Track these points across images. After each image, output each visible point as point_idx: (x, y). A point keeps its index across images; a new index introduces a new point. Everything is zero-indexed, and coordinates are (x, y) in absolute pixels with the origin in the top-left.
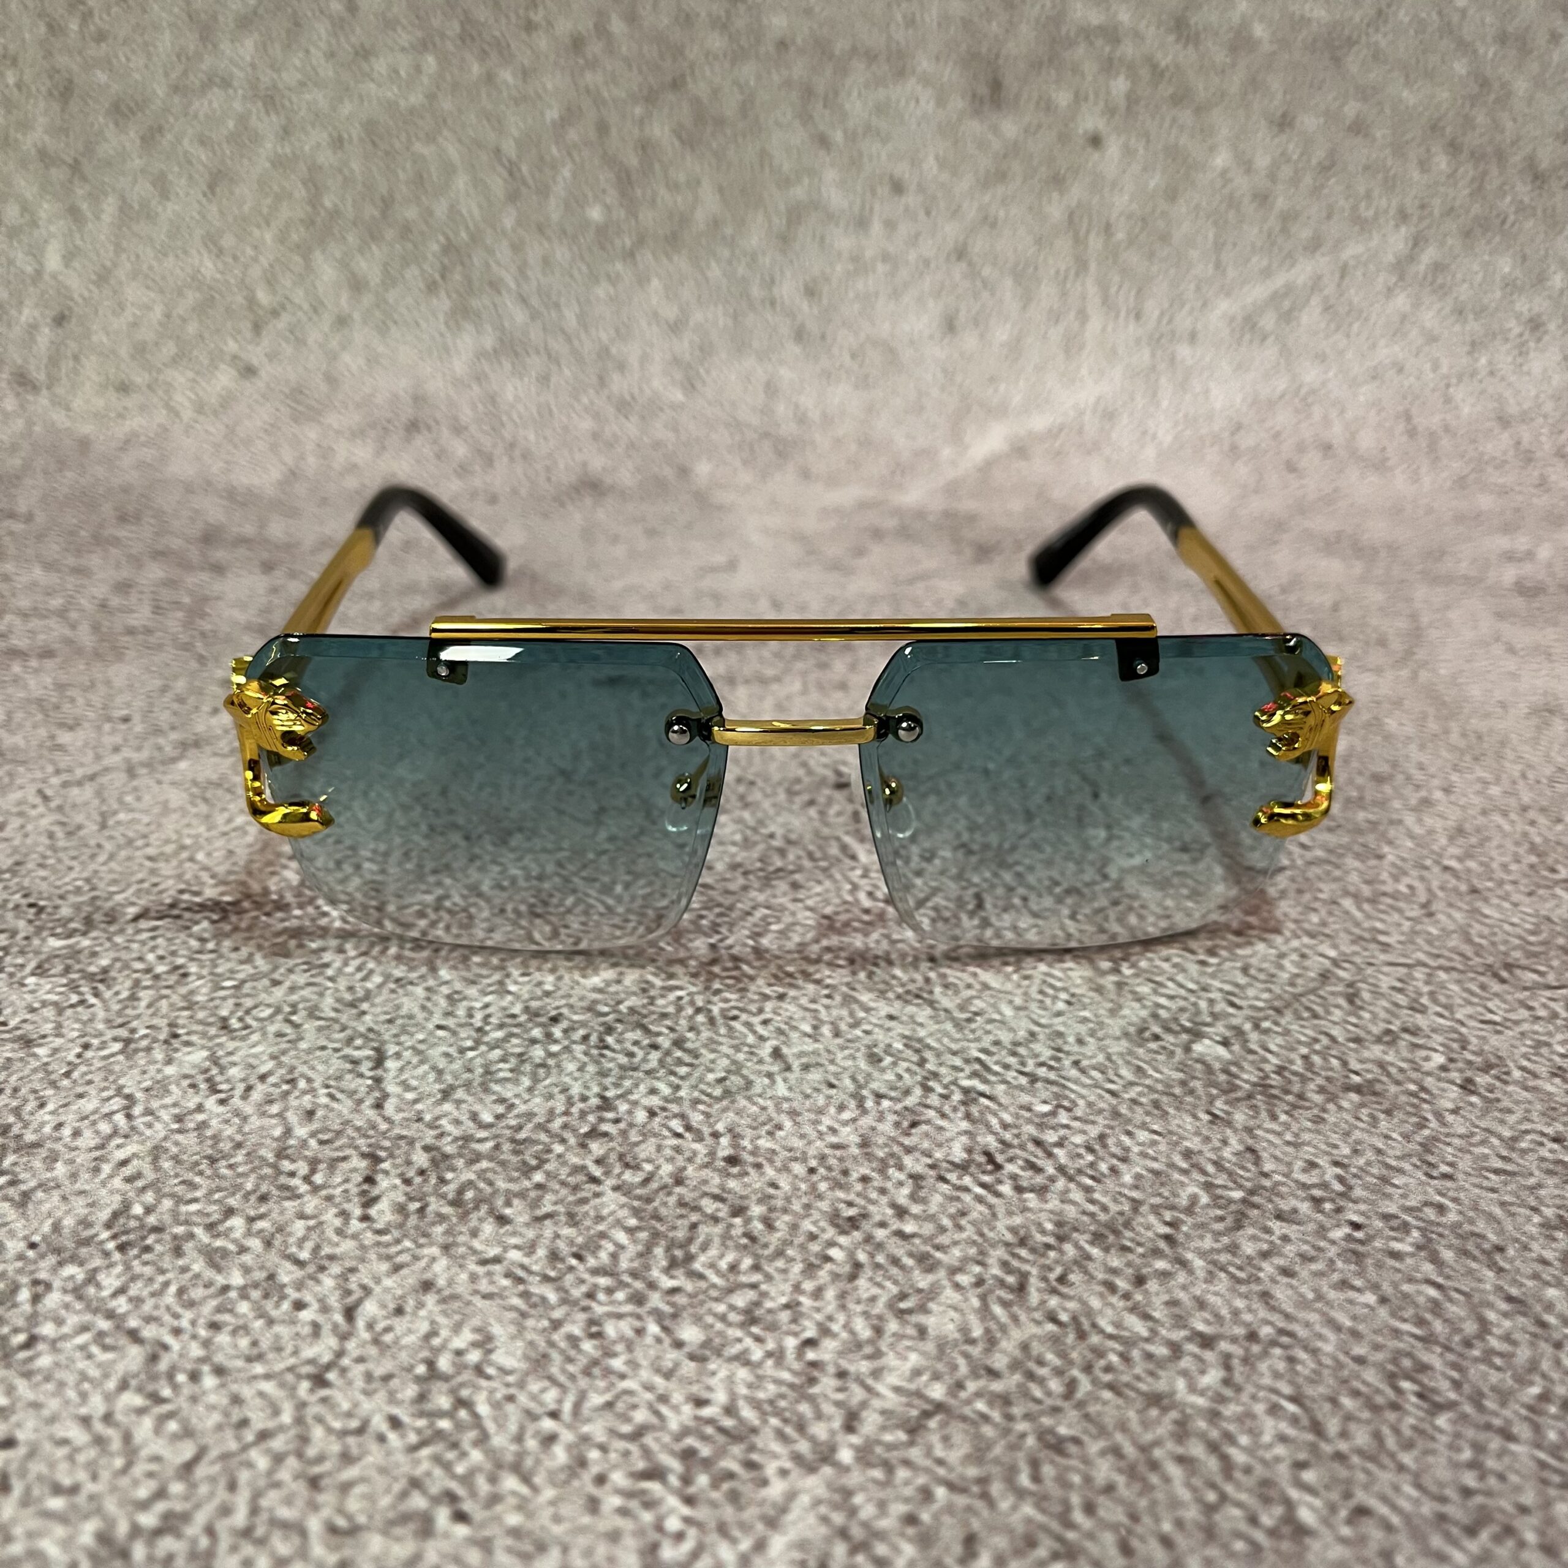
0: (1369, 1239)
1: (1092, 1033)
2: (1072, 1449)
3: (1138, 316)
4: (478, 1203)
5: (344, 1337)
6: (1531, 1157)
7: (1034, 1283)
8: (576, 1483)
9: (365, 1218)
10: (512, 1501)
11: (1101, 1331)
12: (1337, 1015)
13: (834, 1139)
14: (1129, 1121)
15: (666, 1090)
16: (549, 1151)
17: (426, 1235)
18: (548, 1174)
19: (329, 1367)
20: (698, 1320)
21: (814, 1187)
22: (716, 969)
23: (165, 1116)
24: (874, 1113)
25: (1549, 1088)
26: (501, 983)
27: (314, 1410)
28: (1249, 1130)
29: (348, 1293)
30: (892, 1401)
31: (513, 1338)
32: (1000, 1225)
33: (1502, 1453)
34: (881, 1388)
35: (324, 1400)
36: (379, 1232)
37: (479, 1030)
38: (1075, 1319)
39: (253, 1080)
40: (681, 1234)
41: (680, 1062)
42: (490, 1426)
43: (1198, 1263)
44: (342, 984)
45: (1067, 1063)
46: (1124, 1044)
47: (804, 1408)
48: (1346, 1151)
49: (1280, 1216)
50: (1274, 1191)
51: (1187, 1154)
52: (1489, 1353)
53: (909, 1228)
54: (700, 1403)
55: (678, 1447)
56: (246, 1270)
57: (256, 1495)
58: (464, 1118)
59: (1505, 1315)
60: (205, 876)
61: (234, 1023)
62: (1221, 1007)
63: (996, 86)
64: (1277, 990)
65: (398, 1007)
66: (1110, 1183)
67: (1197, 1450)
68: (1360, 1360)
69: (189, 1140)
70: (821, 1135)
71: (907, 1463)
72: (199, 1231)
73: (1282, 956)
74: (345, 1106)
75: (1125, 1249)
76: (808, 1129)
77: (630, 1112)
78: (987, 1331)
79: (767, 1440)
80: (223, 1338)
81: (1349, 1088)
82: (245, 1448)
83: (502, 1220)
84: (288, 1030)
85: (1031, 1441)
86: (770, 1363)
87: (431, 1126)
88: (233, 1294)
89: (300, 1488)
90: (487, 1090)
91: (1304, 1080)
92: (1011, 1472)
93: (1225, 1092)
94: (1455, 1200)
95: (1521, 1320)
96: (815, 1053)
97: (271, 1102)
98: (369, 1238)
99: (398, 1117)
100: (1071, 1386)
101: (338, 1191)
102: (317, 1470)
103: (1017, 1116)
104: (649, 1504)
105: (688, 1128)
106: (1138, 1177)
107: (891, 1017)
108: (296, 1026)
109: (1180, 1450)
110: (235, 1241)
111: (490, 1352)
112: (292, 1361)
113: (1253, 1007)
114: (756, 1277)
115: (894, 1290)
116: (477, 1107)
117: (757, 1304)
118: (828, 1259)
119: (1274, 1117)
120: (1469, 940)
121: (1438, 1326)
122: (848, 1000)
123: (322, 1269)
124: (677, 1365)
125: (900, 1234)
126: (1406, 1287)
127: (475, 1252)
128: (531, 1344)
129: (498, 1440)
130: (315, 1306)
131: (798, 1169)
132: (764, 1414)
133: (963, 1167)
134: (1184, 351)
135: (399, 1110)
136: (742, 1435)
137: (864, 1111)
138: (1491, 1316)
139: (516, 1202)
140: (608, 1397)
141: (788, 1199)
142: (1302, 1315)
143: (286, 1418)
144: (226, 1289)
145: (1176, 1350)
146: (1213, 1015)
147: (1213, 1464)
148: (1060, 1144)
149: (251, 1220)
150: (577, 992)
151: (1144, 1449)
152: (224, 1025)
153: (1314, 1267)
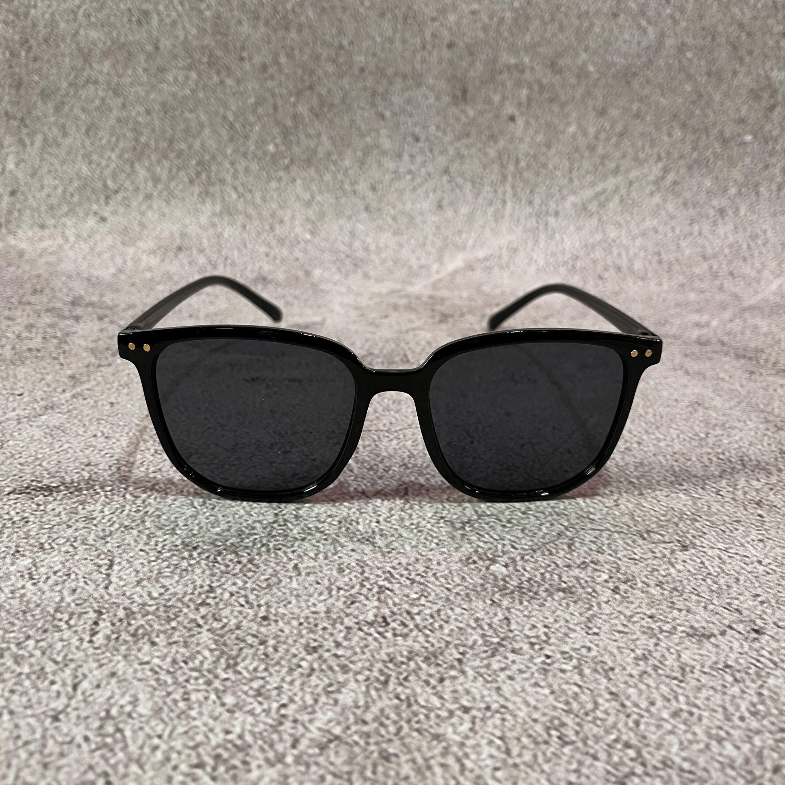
0: (553, 663)
1: (445, 559)
2: (394, 759)
3: (530, 203)
4: (144, 635)
5: (70, 698)
6: (637, 625)
7: (393, 680)
8: (164, 769)
9: (91, 641)
10: (133, 777)
11: (419, 704)
12: (562, 553)
13: (313, 609)
14: (453, 603)
15: (240, 583)
16: (181, 611)
17: (117, 650)
18: (178, 622)
19: (61, 712)
20: (234, 693)
21: (300, 632)
22: (275, 525)
23: (6, 590)
24: (335, 597)
25: (653, 592)
26: (173, 529)
27: (51, 732)
28: (508, 609)
29: (76, 677)
30: (315, 734)
31: (148, 700)
32: (383, 652)
33: (590, 767)
34: (312, 728)
35: (56, 728)
36: (96, 648)
37: (159, 552)
38: (408, 698)
39: (51, 574)
40: (234, 653)
41: (250, 570)
42: (129, 741)
43: (471, 673)
44: (100, 528)
45: (430, 574)
46: (459, 565)
47: (275, 737)
48: (551, 620)
49: (513, 651)
50: (514, 639)
51: (477, 620)
52: (596, 718)
53: (340, 652)
54: (228, 732)
55: (213, 753)
56: (31, 665)
57: (19, 770)
58: (145, 595)
59: (607, 701)
60: (45, 473)
61: (47, 546)
62: (508, 548)
63: (465, 91)
64: (536, 540)
65: (124, 540)
66: (438, 633)
67: (450, 761)
68: (535, 721)
69: (16, 602)
70: (308, 607)
71: (317, 764)
72: (13, 647)
73: (542, 524)
74: (91, 588)
75: (438, 665)
76: (303, 604)
77: (222, 594)
78: (367, 702)
79: (255, 752)
80: (15, 698)
81: (559, 590)
82: (17, 749)
83: (153, 644)
84: (71, 549)
85: (375, 755)
86: (263, 714)
87: (129, 598)
88: (23, 677)
89: (39, 768)
90: (157, 581)
91: (539, 585)
92: (364, 768)
93: (501, 590)
94: (597, 645)
95: (614, 703)
96: (314, 567)
97: (57, 585)
98: (91, 651)
99: (114, 593)
100: (400, 729)
101: (80, 629)
102: (47, 760)
103: (401, 600)
104: (195, 779)
105: (247, 602)
106: (452, 630)
107: (353, 550)
108: (75, 548)
109: (442, 761)
110: (29, 652)
111: (136, 706)
112: (44, 709)
113: (523, 549)
114: (265, 674)
115: (327, 681)
116: (152, 590)
117: (263, 687)
118: (300, 666)
119: (521, 603)
120: (633, 519)
121: (575, 705)
122: (335, 541)
123: (66, 665)
124: (221, 714)
125: (336, 656)
126: (565, 687)
127: (138, 658)
128: (156, 703)
129: (133, 748)
130: (60, 683)
131: (295, 623)
132: (255, 739)
133: (371, 624)
134: (552, 220)
135: (116, 590)
136: (244, 748)
137: (331, 595)
138: (600, 701)
139: (161, 635)
140: (185, 729)
141: (287, 638)
142: (514, 699)
143: (38, 735)
144: (20, 674)
145: (451, 713)
146: (504, 552)
147: (456, 768)
148: (418, 614)
149: (38, 641)
150: (208, 534)
151: (426, 760)
152: (42, 547)
153: (525, 676)
